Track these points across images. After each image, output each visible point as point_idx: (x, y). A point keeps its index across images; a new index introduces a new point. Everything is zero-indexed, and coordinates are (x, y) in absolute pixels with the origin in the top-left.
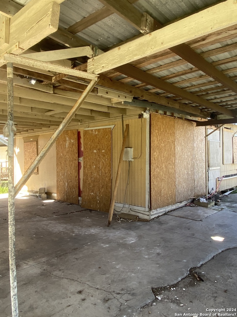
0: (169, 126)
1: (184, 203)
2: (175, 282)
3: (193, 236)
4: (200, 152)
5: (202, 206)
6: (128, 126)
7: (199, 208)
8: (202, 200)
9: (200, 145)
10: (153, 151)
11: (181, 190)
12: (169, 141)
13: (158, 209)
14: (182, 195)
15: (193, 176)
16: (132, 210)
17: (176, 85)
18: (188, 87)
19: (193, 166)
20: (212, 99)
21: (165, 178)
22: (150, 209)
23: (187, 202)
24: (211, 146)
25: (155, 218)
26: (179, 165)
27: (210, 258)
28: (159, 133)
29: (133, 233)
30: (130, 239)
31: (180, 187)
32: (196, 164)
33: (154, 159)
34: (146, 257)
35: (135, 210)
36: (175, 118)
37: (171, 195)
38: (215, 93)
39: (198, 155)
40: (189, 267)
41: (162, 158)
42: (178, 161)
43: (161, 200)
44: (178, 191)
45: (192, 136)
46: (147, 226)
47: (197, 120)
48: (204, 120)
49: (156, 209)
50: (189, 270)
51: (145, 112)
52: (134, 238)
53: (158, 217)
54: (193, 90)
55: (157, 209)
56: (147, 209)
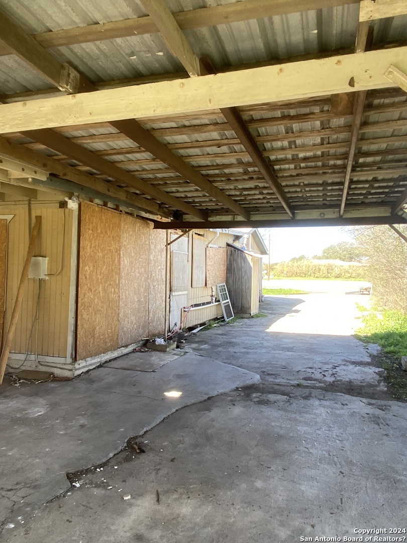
0: (111, 225)
1: (132, 346)
2: (104, 460)
3: (139, 395)
4: (159, 268)
5: (159, 351)
6: (39, 219)
7: (153, 353)
8: (159, 342)
9: (159, 257)
10: (84, 264)
11: (128, 327)
12: (111, 248)
13: (89, 359)
14: (129, 335)
15: (147, 304)
16: (43, 363)
17: (119, 165)
18: (138, 171)
19: (148, 289)
20: (173, 192)
21: (102, 307)
22: (75, 359)
23: (136, 346)
24: (175, 260)
25: (82, 373)
26: (126, 287)
27: (158, 421)
28: (95, 235)
29: (41, 401)
30: (36, 410)
31: (126, 322)
32: (152, 287)
33: (84, 277)
34: (61, 433)
35: (48, 364)
36: (120, 214)
37: (110, 335)
38: (176, 184)
39: (156, 272)
40: (127, 438)
41: (99, 276)
42: (125, 281)
43: (93, 343)
44: (123, 328)
45: (147, 242)
46: (68, 387)
47: (156, 219)
48: (165, 220)
49: (84, 358)
50: (126, 441)
51: (70, 198)
52: (43, 408)
53: (88, 371)
54: (145, 176)
55: (87, 359)
56: (69, 360)
